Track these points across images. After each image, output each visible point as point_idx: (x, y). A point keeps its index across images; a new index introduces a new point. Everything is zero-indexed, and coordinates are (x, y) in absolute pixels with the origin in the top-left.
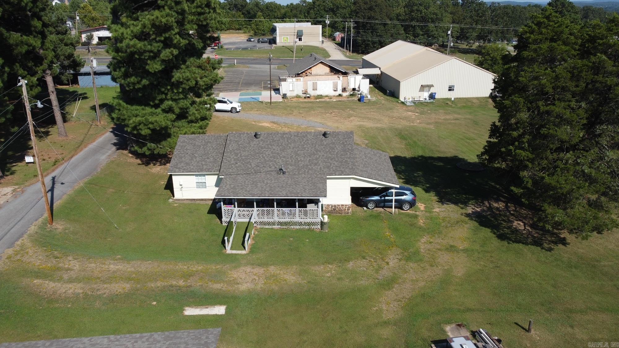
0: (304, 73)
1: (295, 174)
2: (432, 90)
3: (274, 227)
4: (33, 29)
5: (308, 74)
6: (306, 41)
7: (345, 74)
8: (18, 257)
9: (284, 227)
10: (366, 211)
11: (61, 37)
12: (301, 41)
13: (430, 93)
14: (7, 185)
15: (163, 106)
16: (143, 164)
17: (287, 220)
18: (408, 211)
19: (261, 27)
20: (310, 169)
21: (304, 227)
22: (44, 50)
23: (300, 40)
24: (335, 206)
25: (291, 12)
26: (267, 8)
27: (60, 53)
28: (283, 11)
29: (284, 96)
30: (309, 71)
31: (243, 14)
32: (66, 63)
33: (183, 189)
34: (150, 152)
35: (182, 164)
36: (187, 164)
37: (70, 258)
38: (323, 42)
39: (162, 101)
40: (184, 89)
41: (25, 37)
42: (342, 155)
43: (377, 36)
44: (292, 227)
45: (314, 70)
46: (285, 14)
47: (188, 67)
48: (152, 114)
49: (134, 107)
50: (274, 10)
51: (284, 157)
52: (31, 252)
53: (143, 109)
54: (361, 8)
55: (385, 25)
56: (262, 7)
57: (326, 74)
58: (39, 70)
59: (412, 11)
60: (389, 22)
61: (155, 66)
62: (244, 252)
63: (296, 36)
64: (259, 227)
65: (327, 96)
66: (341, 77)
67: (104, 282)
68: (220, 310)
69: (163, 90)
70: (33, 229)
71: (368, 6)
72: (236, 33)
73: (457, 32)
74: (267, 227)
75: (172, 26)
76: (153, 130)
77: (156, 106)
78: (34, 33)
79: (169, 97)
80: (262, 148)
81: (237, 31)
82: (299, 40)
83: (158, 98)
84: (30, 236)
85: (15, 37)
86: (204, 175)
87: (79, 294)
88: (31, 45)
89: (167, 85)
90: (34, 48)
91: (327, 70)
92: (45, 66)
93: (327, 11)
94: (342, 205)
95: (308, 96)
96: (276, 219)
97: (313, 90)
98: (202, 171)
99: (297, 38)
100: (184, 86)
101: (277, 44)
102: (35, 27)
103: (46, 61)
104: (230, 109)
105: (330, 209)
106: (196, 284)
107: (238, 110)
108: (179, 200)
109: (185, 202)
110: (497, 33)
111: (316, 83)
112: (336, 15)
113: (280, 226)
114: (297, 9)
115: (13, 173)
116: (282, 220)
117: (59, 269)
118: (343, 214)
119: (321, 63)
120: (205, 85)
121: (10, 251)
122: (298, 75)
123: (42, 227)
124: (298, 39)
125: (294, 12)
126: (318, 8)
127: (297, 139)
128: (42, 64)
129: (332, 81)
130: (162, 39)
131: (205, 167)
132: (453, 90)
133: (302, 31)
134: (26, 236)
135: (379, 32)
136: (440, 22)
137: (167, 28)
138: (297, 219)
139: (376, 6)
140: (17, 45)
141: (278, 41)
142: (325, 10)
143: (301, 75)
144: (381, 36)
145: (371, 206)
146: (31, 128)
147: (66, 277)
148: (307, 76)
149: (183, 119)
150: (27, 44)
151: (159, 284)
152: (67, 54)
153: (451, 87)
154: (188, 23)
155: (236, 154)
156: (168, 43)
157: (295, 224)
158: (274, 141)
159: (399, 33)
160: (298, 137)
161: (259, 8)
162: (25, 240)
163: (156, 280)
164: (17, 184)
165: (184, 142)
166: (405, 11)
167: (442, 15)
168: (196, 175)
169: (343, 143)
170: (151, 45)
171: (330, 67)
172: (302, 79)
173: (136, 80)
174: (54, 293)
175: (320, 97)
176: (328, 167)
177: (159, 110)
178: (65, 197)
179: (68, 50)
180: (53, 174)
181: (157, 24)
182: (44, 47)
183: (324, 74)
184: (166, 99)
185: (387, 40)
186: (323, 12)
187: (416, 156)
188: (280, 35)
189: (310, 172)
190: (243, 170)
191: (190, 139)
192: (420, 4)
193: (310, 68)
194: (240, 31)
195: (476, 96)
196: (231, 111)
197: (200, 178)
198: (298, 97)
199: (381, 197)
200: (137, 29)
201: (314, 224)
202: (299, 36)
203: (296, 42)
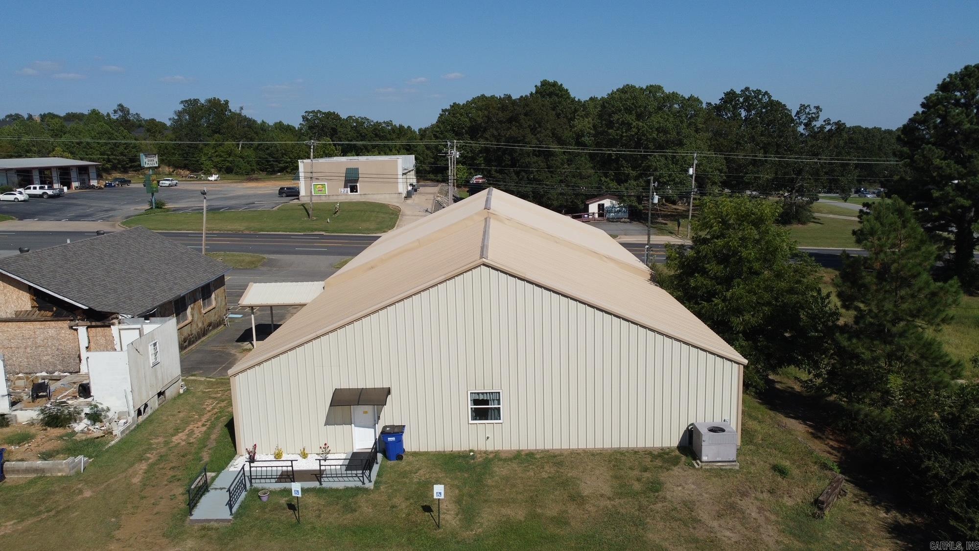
2: (389, 416)
6: (367, 193)
12: (357, 192)
13: (379, 428)
23: (354, 189)
43: (530, 181)
55: (548, 155)
59: (610, 125)
60: (556, 148)
63: (343, 184)
73: (721, 171)
82: (352, 191)
99: (346, 186)
101: (302, 199)
110: (816, 173)
124: (349, 189)
132: (495, 414)
133: (357, 169)
135: (532, 172)
141: (302, 193)
144: (538, 181)
153: (486, 402)
159: (580, 174)
185: (552, 191)
188: (306, 182)
192: (626, 109)
195: (616, 445)
202: (352, 181)
203: (345, 195)
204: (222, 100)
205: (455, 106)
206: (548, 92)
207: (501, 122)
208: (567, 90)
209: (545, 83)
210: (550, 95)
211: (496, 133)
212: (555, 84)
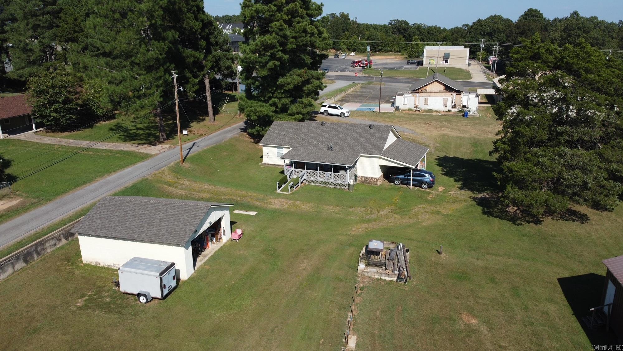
0: (420, 90)
1: (339, 151)
3: (317, 184)
4: (200, 47)
5: (424, 90)
6: (452, 63)
7: (459, 92)
8: (159, 175)
9: (324, 185)
10: (392, 185)
11: (225, 53)
12: (448, 63)
14: (167, 144)
15: (270, 102)
16: (254, 142)
17: (326, 180)
18: (427, 190)
19: (416, 50)
20: (351, 149)
21: (337, 187)
22: (206, 61)
23: (446, 62)
24: (367, 178)
25: (452, 35)
26: (428, 32)
27: (222, 65)
28: (444, 35)
29: (397, 109)
30: (425, 88)
31: (404, 37)
32: (226, 72)
33: (269, 157)
34: (257, 133)
35: (270, 140)
36: (273, 139)
37: (186, 180)
38: (469, 65)
39: (270, 98)
40: (285, 90)
41: (193, 52)
42: (377, 141)
44: (329, 186)
45: (430, 88)
46: (445, 38)
47: (291, 75)
48: (261, 106)
49: (251, 101)
50: (435, 34)
51: (336, 140)
52: (166, 174)
53: (257, 103)
54: (512, 33)
56: (423, 31)
57: (440, 92)
58: (201, 74)
61: (263, 72)
62: (287, 193)
63: (442, 59)
64: (307, 183)
65: (436, 111)
66: (455, 95)
67: (198, 192)
68: (253, 213)
69: (270, 90)
70: (172, 164)
71: (520, 30)
72: (395, 55)
74: (312, 184)
75: (276, 45)
76: (259, 117)
77: (266, 102)
78: (200, 50)
79: (275, 95)
80: (324, 132)
81: (396, 53)
82: (446, 63)
83: (267, 96)
84: (169, 167)
85: (188, 51)
86: (282, 148)
87: (183, 195)
88: (197, 57)
89: (274, 87)
90: (198, 59)
91: (442, 88)
92: (205, 72)
93: (482, 35)
94: (372, 178)
95: (418, 109)
96: (319, 179)
97: (425, 105)
98: (281, 144)
99: (443, 60)
100: (285, 88)
101: (423, 65)
102: (201, 46)
103: (206, 68)
104: (339, 114)
105: (363, 180)
106: (246, 200)
107: (346, 115)
108: (265, 164)
109: (269, 166)
111: (428, 99)
112: (492, 39)
113: (320, 185)
114: (458, 33)
115: (173, 139)
116: (322, 180)
117: (177, 183)
118: (373, 185)
119: (437, 81)
120: (308, 90)
121: (156, 172)
122: (415, 91)
123: (177, 164)
125: (455, 35)
126: (475, 32)
127: (350, 128)
128: (203, 71)
129: (443, 98)
130: (269, 54)
131: (284, 142)
133: (449, 53)
134: (167, 167)
136: (602, 47)
137: (272, 47)
138: (332, 180)
139: (529, 30)
140: (188, 57)
141: (424, 63)
142: (481, 34)
143: (417, 91)
145: (397, 182)
146: (177, 103)
147: (179, 187)
148: (422, 92)
149: (285, 113)
150: (194, 57)
151: (226, 197)
152: (227, 65)
154: (291, 43)
155: (305, 135)
156: (273, 57)
157: (331, 184)
158: (333, 128)
160: (351, 126)
161: (420, 31)
162: (166, 169)
163: (226, 195)
164: (173, 144)
165: (276, 125)
166: (561, 36)
167: (603, 40)
168: (278, 147)
169: (382, 133)
170: (261, 58)
171: (444, 85)
172: (417, 95)
173: (251, 81)
174: (171, 192)
175: (431, 111)
176: (364, 149)
177: (268, 105)
178: (196, 153)
179: (229, 63)
180: (195, 142)
181: (265, 43)
182: (206, 59)
183: (439, 91)
184: (273, 97)
186: (479, 36)
187: (473, 159)
188: (427, 58)
189: (350, 150)
190: (306, 145)
191: (280, 124)
193: (426, 85)
194: (398, 53)
196: (340, 116)
197: (279, 149)
198: (409, 110)
199: (405, 176)
200: (253, 47)
201: (344, 185)
202: (446, 59)
203: (442, 64)
204: (346, 13)
205: (479, 21)
206: (532, 15)
207: (516, 33)
208: (542, 14)
209: (530, 10)
210: (533, 16)
211: (514, 39)
212: (536, 11)
